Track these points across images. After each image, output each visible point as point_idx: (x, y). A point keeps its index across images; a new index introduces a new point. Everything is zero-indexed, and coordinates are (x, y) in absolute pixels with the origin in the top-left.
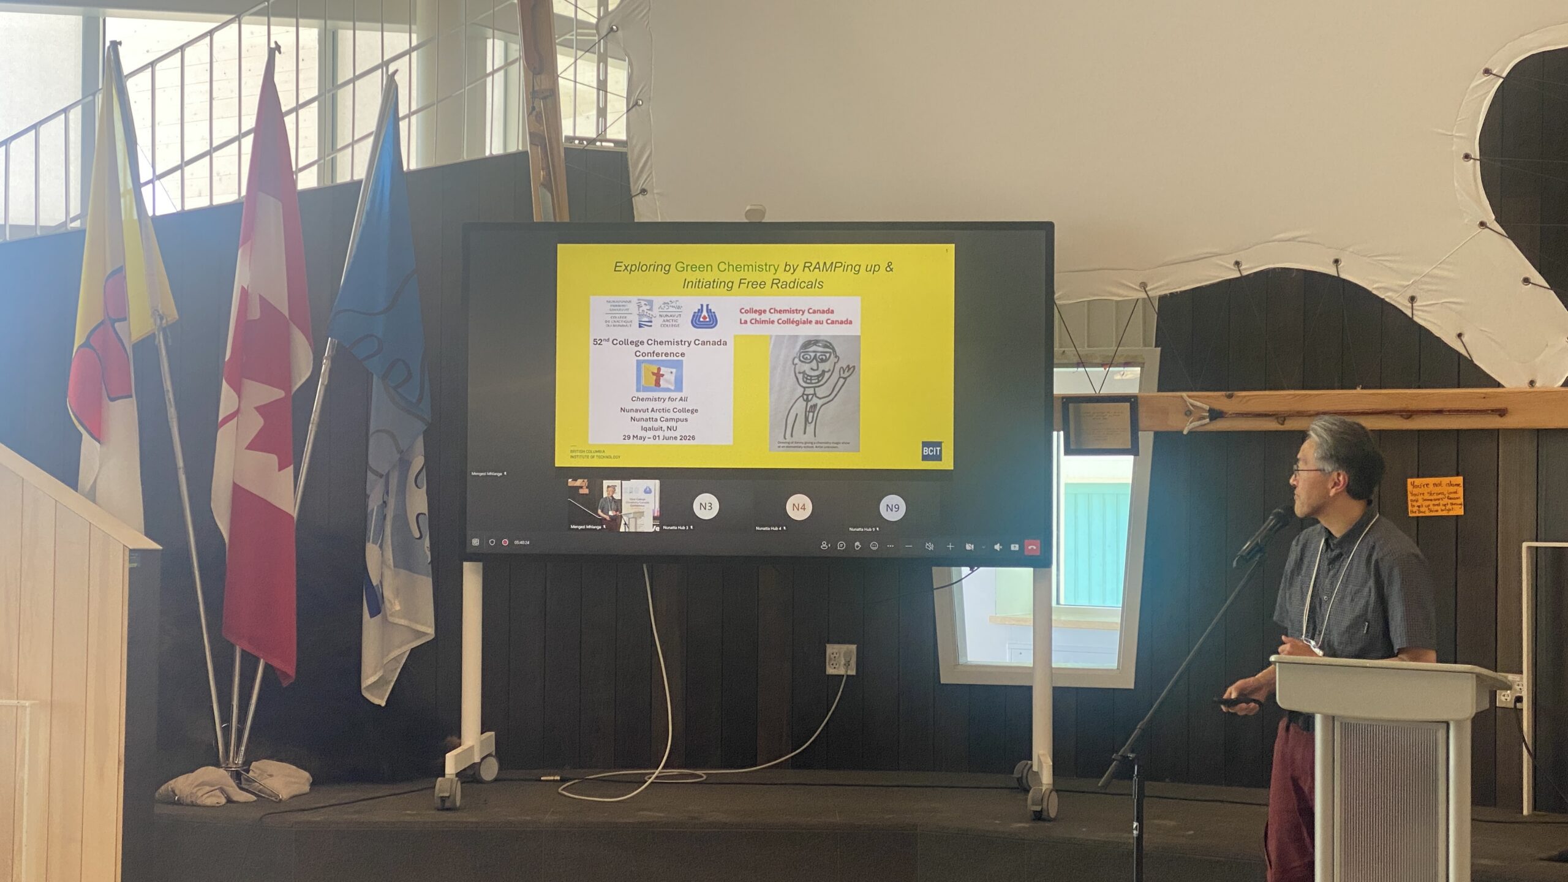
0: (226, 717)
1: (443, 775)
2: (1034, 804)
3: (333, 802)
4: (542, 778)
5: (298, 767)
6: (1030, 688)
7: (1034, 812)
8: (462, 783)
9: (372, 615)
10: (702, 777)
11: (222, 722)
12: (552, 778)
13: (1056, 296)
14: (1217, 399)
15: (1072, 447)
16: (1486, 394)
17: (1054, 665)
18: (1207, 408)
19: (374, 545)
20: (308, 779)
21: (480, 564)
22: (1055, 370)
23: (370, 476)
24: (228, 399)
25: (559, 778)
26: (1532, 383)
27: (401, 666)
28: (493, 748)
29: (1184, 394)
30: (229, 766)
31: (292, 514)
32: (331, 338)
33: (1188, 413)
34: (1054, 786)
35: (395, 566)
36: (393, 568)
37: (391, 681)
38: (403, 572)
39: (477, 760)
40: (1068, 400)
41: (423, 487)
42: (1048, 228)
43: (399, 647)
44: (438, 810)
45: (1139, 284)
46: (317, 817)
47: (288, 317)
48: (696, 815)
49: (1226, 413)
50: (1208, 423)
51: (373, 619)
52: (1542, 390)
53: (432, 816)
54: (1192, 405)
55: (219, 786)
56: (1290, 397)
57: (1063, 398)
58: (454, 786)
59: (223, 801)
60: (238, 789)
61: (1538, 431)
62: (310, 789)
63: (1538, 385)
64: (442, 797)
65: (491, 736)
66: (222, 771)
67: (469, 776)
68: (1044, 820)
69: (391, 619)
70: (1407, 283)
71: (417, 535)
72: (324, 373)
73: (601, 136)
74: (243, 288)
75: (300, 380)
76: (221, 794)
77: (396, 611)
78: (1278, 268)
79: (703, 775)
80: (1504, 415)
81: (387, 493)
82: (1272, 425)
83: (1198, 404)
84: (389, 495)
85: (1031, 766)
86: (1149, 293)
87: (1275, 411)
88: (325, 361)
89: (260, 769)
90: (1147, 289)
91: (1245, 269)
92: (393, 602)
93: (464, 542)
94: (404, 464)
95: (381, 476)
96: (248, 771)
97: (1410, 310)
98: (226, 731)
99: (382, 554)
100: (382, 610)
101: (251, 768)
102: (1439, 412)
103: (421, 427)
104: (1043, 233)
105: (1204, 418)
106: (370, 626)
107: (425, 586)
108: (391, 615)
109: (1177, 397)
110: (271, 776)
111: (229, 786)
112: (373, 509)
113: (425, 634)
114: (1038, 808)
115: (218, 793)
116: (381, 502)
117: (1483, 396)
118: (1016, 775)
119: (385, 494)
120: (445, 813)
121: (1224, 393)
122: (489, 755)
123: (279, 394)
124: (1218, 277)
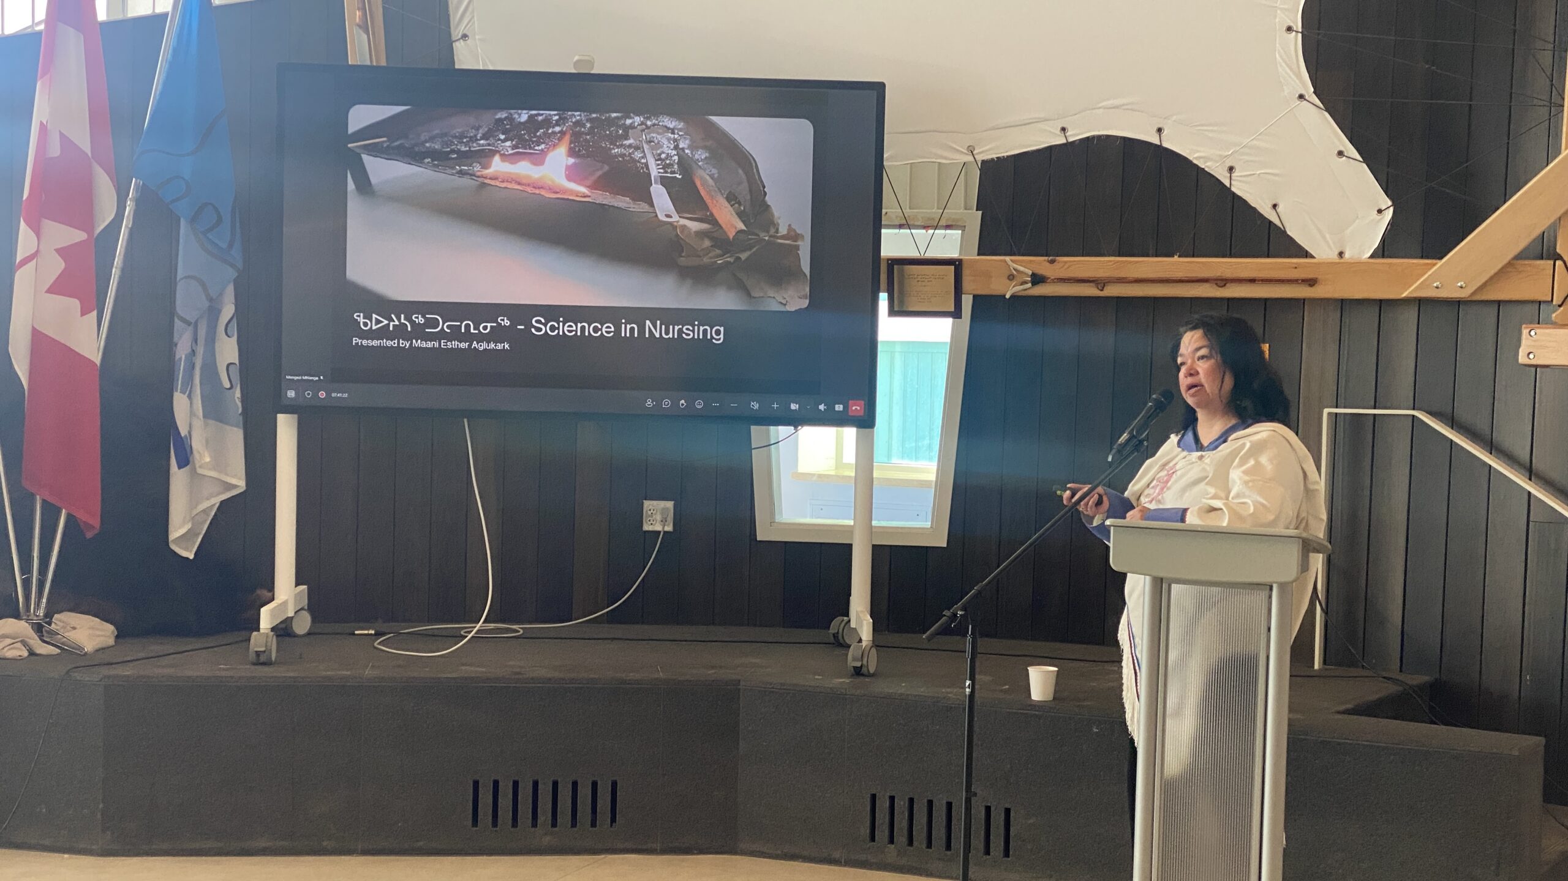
0: (26, 568)
1: (258, 629)
2: (854, 659)
3: (142, 655)
4: (356, 632)
5: (102, 619)
6: (850, 546)
7: (854, 667)
8: (277, 636)
9: (180, 467)
10: (519, 632)
11: (22, 573)
12: (366, 632)
13: (885, 156)
14: (1039, 264)
15: (896, 309)
16: (1296, 263)
17: (874, 523)
18: (1030, 273)
19: (182, 395)
20: (113, 632)
21: (296, 416)
22: (883, 231)
23: (178, 323)
24: (26, 240)
25: (373, 632)
26: (1341, 254)
27: (210, 519)
28: (306, 601)
29: (1008, 258)
30: (30, 618)
31: (95, 361)
32: (136, 180)
33: (1011, 277)
34: (873, 643)
35: (204, 417)
36: (202, 418)
37: (199, 534)
38: (211, 422)
39: (291, 614)
40: (894, 262)
41: (233, 335)
42: (879, 88)
43: (208, 499)
44: (254, 664)
45: (966, 147)
46: (127, 671)
47: (90, 155)
48: (518, 670)
49: (1050, 278)
50: (1029, 288)
51: (181, 470)
52: (1349, 261)
53: (246, 671)
54: (1014, 269)
55: (20, 639)
56: (1111, 263)
57: (888, 260)
58: (270, 640)
59: (25, 654)
60: (40, 642)
61: (1342, 301)
62: (115, 642)
63: (1347, 255)
64: (256, 652)
65: (303, 590)
66: (23, 623)
67: (283, 630)
68: (863, 675)
69: (200, 471)
70: (1227, 153)
71: (228, 386)
72: (128, 217)
74: (42, 123)
75: (104, 221)
76: (24, 648)
77: (205, 463)
78: (1103, 135)
79: (520, 629)
80: (1314, 285)
81: (196, 340)
82: (1090, 291)
83: (1021, 269)
84: (198, 343)
85: (849, 621)
86: (975, 157)
87: (1095, 277)
88: (129, 202)
89: (60, 621)
90: (974, 153)
91: (1071, 136)
92: (201, 452)
93: (278, 393)
94: (213, 312)
95: (189, 323)
96: (50, 624)
97: (1229, 181)
98: (27, 583)
99: (191, 403)
100: (191, 459)
101: (53, 620)
102: (1252, 281)
103: (232, 274)
104: (874, 94)
105: (1025, 282)
106: (178, 478)
107: (235, 438)
108: (200, 467)
109: (1001, 261)
110: (74, 628)
111: (30, 638)
112: (180, 359)
113: (235, 487)
114: (858, 664)
115: (19, 645)
116: (190, 350)
117: (1296, 266)
118: (832, 630)
119: (194, 342)
120: (259, 668)
121: (1046, 258)
122: (302, 609)
123: (80, 236)
124: (1044, 143)
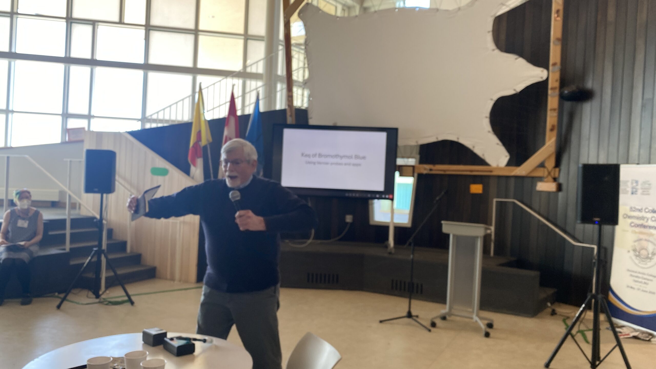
6: (389, 226)
10: (320, 242)
15: (399, 175)
16: (488, 167)
17: (394, 222)
22: (397, 159)
29: (425, 165)
33: (425, 169)
34: (393, 247)
45: (416, 142)
49: (434, 170)
56: (448, 167)
57: (398, 165)
63: (499, 166)
68: (391, 254)
70: (473, 144)
73: (302, 106)
78: (446, 140)
80: (492, 172)
83: (427, 167)
85: (389, 243)
86: (418, 144)
87: (444, 170)
91: (439, 139)
97: (473, 149)
102: (478, 171)
104: (396, 130)
105: (428, 171)
114: (390, 251)
118: (385, 244)
121: (433, 165)
124: (433, 141)
